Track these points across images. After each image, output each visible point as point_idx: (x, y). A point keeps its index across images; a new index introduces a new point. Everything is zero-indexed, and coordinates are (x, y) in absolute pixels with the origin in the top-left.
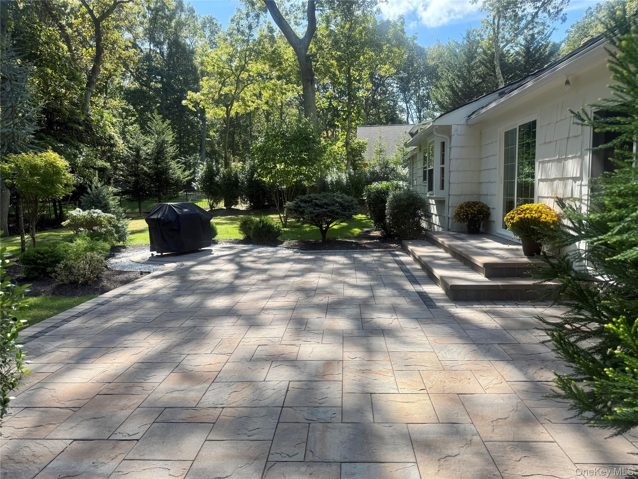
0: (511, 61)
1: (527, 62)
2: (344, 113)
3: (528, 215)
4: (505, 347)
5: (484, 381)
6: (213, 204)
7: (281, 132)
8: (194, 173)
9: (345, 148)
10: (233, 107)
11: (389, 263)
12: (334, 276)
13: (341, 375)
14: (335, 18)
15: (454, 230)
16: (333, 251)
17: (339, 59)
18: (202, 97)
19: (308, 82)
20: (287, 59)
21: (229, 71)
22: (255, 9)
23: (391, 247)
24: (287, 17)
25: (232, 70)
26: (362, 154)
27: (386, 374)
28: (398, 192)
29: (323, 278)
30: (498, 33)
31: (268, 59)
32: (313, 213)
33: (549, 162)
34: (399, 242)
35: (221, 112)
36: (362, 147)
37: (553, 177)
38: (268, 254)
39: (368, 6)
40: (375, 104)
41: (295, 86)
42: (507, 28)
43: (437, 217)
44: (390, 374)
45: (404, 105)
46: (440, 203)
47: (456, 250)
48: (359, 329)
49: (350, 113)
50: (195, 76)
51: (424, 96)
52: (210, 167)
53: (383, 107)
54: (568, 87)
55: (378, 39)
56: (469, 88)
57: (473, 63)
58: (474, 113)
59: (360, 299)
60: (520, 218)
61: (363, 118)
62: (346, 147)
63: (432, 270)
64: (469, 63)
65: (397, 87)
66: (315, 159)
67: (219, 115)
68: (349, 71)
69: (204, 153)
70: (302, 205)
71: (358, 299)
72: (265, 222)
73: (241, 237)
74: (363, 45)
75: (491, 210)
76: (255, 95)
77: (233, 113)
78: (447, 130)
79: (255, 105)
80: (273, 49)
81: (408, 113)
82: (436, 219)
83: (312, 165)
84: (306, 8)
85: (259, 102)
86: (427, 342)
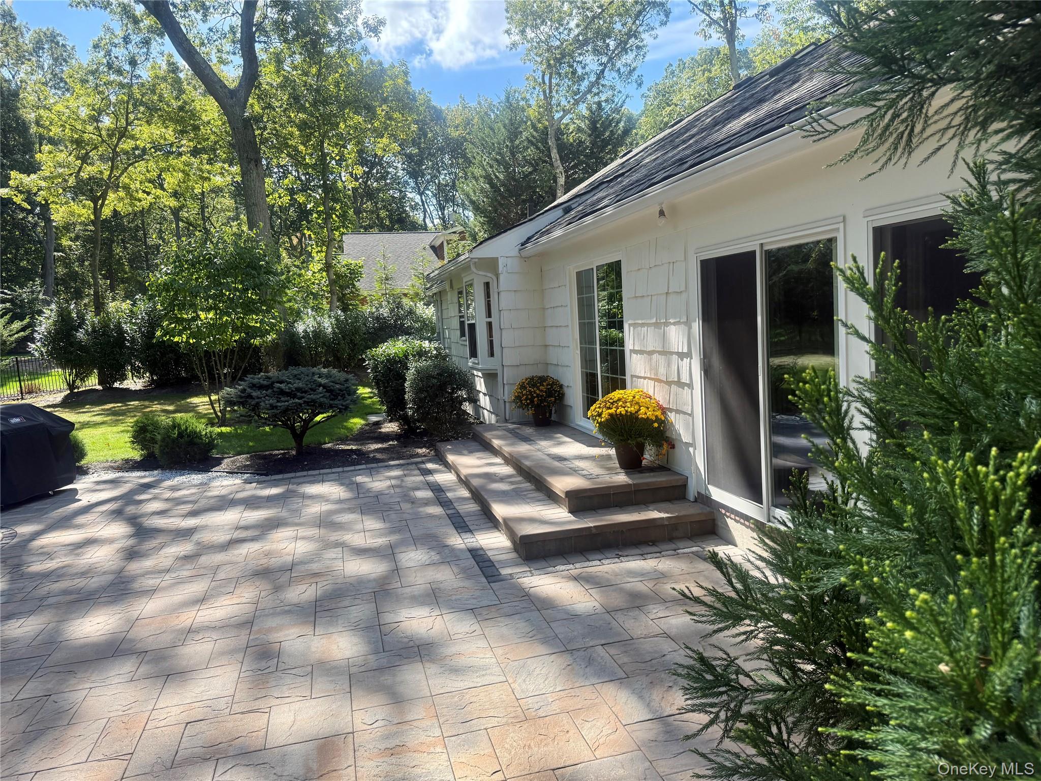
0: (571, 140)
1: (594, 143)
2: (319, 216)
3: (621, 410)
4: (613, 651)
5: (590, 732)
6: (74, 382)
7: (204, 256)
8: (31, 325)
9: (324, 273)
10: (107, 202)
11: (418, 489)
12: (323, 531)
13: (353, 767)
14: (290, 56)
15: (514, 420)
16: (317, 472)
17: (303, 126)
18: (43, 184)
19: (249, 162)
20: (209, 123)
21: (94, 137)
22: (139, 29)
23: (418, 455)
24: (203, 48)
25: (100, 136)
26: (357, 284)
27: (432, 750)
28: (423, 363)
29: (303, 538)
30: (551, 97)
31: (171, 119)
32: (276, 407)
33: (643, 325)
34: (431, 445)
35: (83, 211)
36: (354, 273)
37: (650, 348)
38: (193, 491)
39: (347, 41)
40: (370, 194)
41: (226, 166)
42: (563, 90)
43: (487, 398)
44: (439, 749)
45: (418, 199)
46: (491, 377)
47: (521, 463)
48: (376, 652)
49: (329, 216)
50: (25, 138)
51: (446, 185)
52: (64, 317)
53: (383, 201)
54: (662, 221)
55: (367, 96)
56: (515, 180)
57: (517, 142)
58: (529, 239)
59: (375, 580)
60: (611, 415)
61: (352, 224)
62: (327, 271)
63: (489, 504)
64: (512, 141)
65: (403, 170)
66: (272, 300)
67: (80, 216)
68: (322, 146)
69: (51, 280)
70: (254, 394)
71: (369, 581)
72: (183, 427)
73: (136, 455)
74: (343, 105)
75: (565, 389)
76: (150, 181)
77: (107, 212)
78: (491, 264)
79: (150, 198)
80: (180, 103)
81: (425, 211)
82: (484, 401)
83: (268, 311)
84: (238, 35)
85: (159, 192)
86: (494, 660)
